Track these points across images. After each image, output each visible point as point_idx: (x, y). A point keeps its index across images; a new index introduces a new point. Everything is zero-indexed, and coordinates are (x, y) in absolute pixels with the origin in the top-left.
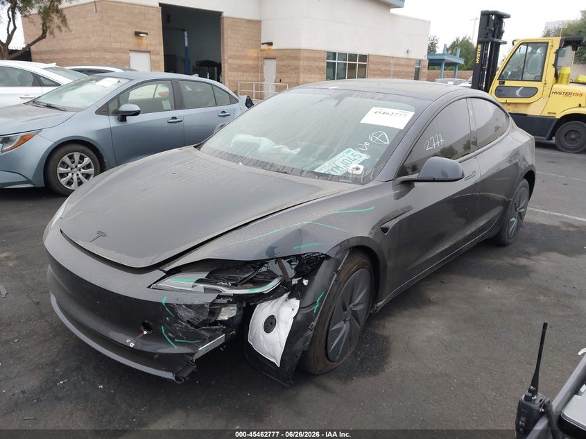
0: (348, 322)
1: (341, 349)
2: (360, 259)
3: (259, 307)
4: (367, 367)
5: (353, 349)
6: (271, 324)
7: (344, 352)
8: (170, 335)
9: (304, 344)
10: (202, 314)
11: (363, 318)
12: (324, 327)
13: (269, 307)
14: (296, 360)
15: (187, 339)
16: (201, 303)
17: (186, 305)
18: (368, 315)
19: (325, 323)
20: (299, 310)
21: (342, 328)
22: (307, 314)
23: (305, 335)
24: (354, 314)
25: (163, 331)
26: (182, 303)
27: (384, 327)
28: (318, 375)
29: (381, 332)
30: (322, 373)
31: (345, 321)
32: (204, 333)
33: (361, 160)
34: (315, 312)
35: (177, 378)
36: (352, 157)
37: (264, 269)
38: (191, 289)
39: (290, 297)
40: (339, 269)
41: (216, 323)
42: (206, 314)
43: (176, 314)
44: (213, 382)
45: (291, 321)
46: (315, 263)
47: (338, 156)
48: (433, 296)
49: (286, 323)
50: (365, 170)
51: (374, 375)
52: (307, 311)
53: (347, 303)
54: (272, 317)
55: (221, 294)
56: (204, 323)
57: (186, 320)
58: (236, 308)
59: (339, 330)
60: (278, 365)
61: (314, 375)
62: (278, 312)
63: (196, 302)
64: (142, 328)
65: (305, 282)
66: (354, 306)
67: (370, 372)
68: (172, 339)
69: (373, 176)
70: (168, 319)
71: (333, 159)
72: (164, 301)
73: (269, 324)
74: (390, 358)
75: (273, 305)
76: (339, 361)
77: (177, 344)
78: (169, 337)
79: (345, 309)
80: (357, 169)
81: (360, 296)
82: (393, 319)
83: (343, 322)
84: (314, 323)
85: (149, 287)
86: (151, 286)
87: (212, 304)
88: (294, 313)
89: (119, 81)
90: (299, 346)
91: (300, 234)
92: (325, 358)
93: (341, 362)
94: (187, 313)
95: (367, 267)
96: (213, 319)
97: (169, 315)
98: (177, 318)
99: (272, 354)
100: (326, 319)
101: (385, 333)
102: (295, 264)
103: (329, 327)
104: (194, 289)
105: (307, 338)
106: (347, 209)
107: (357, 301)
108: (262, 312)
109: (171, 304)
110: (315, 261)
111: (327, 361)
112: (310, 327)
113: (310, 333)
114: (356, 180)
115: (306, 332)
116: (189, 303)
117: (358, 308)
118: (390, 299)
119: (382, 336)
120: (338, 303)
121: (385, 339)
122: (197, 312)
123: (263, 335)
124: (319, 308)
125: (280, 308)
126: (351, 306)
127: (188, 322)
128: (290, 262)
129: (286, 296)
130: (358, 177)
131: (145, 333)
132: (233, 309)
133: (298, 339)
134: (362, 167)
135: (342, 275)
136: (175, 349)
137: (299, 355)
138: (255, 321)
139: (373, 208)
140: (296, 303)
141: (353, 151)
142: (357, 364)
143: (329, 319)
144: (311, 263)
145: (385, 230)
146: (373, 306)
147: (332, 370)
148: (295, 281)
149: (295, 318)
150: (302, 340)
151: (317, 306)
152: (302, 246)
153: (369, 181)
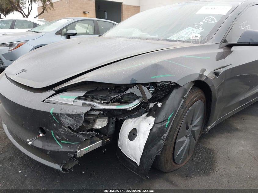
0: (188, 137)
1: (183, 156)
2: (199, 93)
3: (126, 122)
4: (201, 169)
5: (190, 156)
6: (134, 134)
7: (185, 158)
8: (58, 137)
9: (158, 150)
10: (79, 122)
11: (197, 136)
12: (172, 139)
13: (132, 123)
14: (152, 161)
15: (69, 141)
16: (78, 113)
17: (67, 114)
18: (201, 134)
19: (174, 135)
20: (154, 125)
21: (184, 141)
22: (160, 128)
23: (159, 143)
24: (193, 132)
25: (53, 134)
26: (64, 113)
27: (209, 143)
28: (167, 173)
29: (207, 146)
30: (169, 172)
31: (186, 136)
32: (81, 136)
33: (198, 32)
34: (166, 126)
35: (63, 169)
36: (192, 32)
37: (128, 92)
38: (72, 103)
39: (148, 116)
40: (186, 96)
41: (92, 130)
42: (82, 122)
43: (60, 121)
44: (94, 173)
45: (148, 133)
46: (167, 90)
47: (182, 31)
48: (239, 126)
49: (144, 134)
50: (201, 37)
51: (207, 175)
52: (161, 126)
53: (189, 124)
54: (135, 129)
55: (94, 108)
56: (81, 129)
57: (67, 126)
58: (107, 120)
59: (183, 142)
60: (139, 164)
61: (164, 173)
62: (139, 126)
63: (74, 112)
64: (40, 132)
65: (159, 105)
66: (193, 127)
67: (204, 173)
68: (59, 141)
69: (207, 40)
70: (55, 125)
71: (179, 33)
72: (51, 111)
73: (132, 135)
74: (216, 164)
75: (135, 122)
76: (181, 164)
77: (62, 144)
78: (57, 139)
79: (187, 128)
80: (196, 36)
81: (197, 121)
82: (215, 139)
83: (185, 137)
84: (166, 135)
85: (43, 101)
86: (44, 100)
87: (87, 114)
88: (151, 127)
89: (68, 20)
90: (154, 151)
91: (156, 67)
92: (172, 161)
93: (183, 164)
94: (68, 121)
95: (203, 100)
96: (89, 127)
97: (55, 122)
98: (61, 125)
99: (134, 156)
100: (174, 133)
101: (211, 147)
102: (152, 90)
103: (176, 139)
104: (75, 104)
105: (160, 145)
106: (191, 55)
107: (195, 124)
108: (128, 126)
109: (56, 113)
110: (168, 88)
111: (173, 163)
112: (162, 138)
113: (162, 142)
114: (195, 42)
115: (159, 141)
116: (69, 113)
117: (196, 129)
118: (215, 125)
119: (209, 149)
120: (183, 122)
121: (211, 151)
122: (75, 120)
123: (128, 142)
124: (169, 124)
125: (140, 123)
126: (191, 126)
127: (69, 128)
128: (149, 88)
129: (145, 115)
130: (197, 41)
131: (41, 135)
132: (105, 121)
133: (153, 147)
134: (199, 36)
135: (187, 103)
136: (61, 148)
137: (154, 158)
138: (123, 132)
139: (209, 58)
140: (152, 120)
141: (192, 28)
142: (194, 167)
143: (176, 133)
144: (164, 90)
145: (217, 74)
146: (204, 129)
147: (177, 170)
148: (151, 105)
149: (151, 130)
150: (156, 147)
151: (168, 122)
152: (158, 77)
153: (205, 43)
